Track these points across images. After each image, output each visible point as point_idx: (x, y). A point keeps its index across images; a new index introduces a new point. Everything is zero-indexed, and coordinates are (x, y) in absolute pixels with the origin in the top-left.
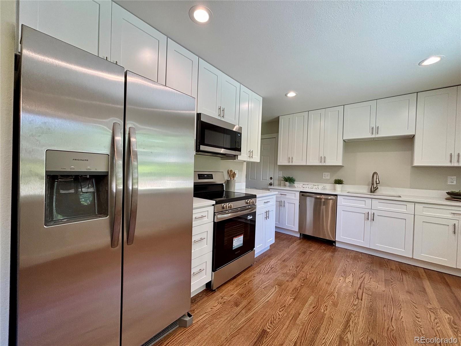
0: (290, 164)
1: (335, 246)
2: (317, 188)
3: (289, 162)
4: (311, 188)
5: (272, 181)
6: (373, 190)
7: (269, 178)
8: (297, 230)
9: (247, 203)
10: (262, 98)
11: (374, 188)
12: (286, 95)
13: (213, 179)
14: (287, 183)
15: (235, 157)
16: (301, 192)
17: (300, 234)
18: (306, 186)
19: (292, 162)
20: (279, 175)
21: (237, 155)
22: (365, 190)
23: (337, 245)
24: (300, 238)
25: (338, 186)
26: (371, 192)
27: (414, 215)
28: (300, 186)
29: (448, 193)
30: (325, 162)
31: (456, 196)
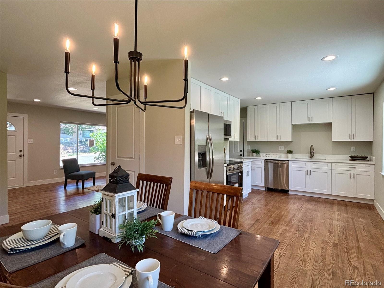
0: (257, 140)
1: (289, 194)
2: (276, 156)
3: (256, 139)
4: (272, 157)
5: (242, 153)
6: (311, 157)
8: (264, 185)
10: (240, 100)
11: (312, 155)
12: (255, 98)
14: (255, 154)
15: (228, 139)
16: (265, 159)
17: (266, 188)
18: (268, 155)
20: (247, 148)
22: (306, 157)
24: (266, 191)
25: (290, 155)
26: (310, 158)
27: (331, 170)
28: (264, 156)
29: (350, 157)
30: (280, 139)
31: (354, 158)
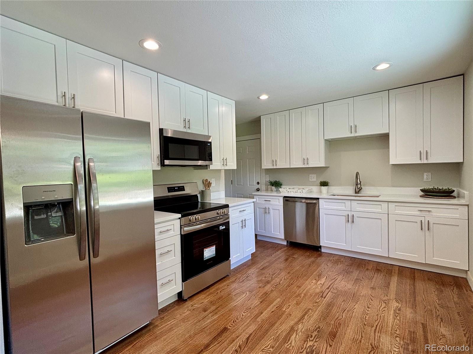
0: (275, 167)
1: (321, 252)
2: (301, 192)
3: (273, 165)
4: (295, 192)
5: (258, 186)
6: (358, 191)
7: (256, 183)
8: (283, 238)
9: (218, 214)
10: (234, 101)
11: (358, 188)
12: (258, 98)
13: (185, 191)
14: (273, 188)
15: (206, 167)
16: (285, 197)
17: (287, 242)
18: (293, 190)
19: (276, 165)
20: (265, 179)
21: (209, 165)
22: (350, 190)
23: (323, 250)
24: (287, 246)
25: (324, 189)
26: (356, 193)
27: (388, 214)
28: (287, 191)
29: (422, 190)
30: (308, 164)
31: (428, 193)
